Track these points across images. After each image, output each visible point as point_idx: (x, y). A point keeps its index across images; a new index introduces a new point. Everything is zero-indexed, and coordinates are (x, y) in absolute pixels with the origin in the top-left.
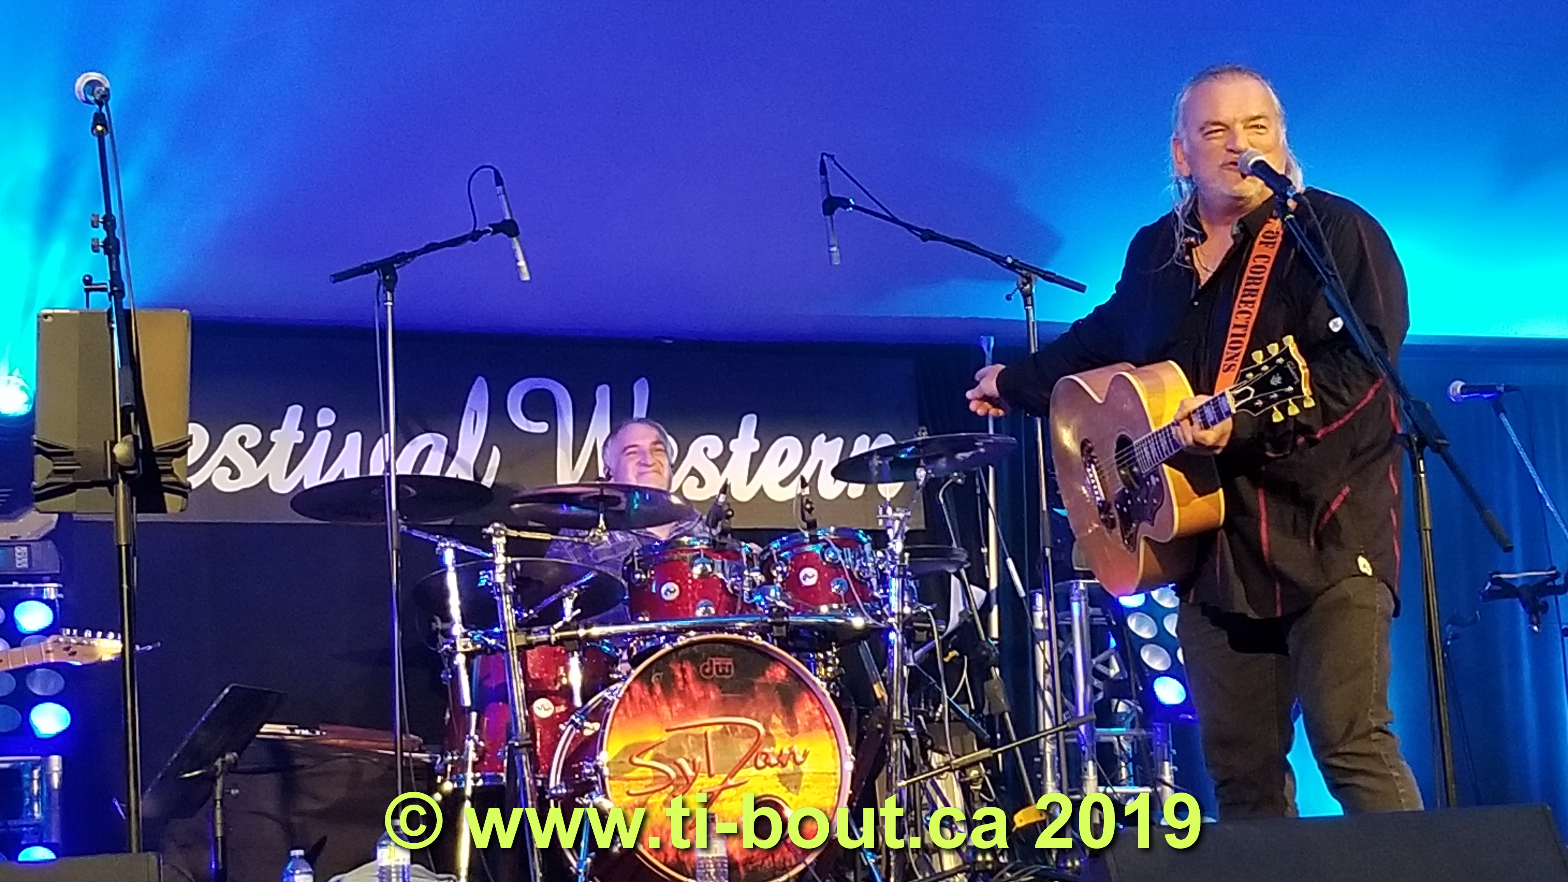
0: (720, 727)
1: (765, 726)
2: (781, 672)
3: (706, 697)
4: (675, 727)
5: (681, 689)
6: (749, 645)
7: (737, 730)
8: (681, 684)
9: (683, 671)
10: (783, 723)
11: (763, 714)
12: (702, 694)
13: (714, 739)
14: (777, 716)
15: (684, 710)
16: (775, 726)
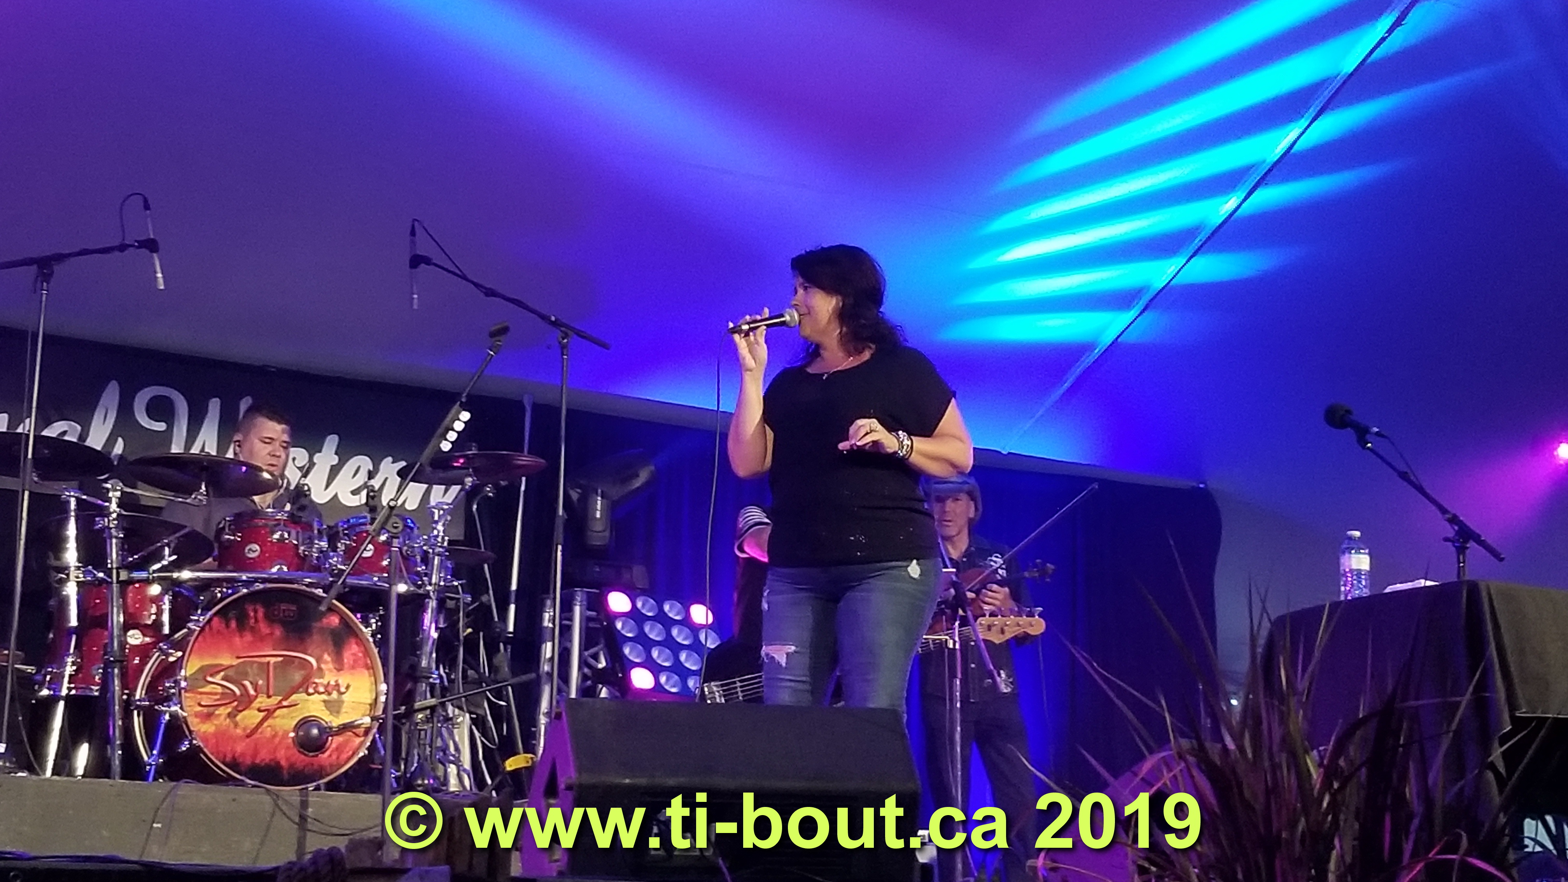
0: (280, 659)
1: (318, 661)
2: (335, 620)
3: (272, 634)
4: (244, 655)
5: (253, 625)
6: (311, 596)
7: (293, 663)
8: (253, 621)
9: (256, 612)
10: (332, 660)
11: (317, 652)
12: (268, 631)
13: (275, 668)
14: (329, 655)
15: (252, 642)
16: (326, 662)
